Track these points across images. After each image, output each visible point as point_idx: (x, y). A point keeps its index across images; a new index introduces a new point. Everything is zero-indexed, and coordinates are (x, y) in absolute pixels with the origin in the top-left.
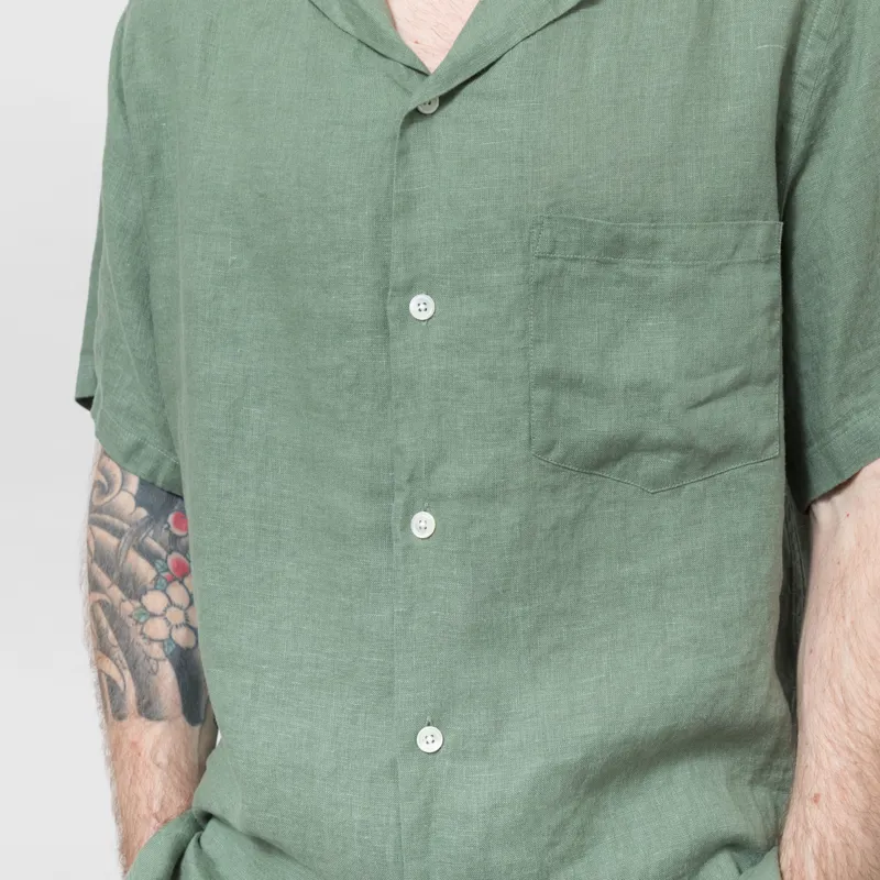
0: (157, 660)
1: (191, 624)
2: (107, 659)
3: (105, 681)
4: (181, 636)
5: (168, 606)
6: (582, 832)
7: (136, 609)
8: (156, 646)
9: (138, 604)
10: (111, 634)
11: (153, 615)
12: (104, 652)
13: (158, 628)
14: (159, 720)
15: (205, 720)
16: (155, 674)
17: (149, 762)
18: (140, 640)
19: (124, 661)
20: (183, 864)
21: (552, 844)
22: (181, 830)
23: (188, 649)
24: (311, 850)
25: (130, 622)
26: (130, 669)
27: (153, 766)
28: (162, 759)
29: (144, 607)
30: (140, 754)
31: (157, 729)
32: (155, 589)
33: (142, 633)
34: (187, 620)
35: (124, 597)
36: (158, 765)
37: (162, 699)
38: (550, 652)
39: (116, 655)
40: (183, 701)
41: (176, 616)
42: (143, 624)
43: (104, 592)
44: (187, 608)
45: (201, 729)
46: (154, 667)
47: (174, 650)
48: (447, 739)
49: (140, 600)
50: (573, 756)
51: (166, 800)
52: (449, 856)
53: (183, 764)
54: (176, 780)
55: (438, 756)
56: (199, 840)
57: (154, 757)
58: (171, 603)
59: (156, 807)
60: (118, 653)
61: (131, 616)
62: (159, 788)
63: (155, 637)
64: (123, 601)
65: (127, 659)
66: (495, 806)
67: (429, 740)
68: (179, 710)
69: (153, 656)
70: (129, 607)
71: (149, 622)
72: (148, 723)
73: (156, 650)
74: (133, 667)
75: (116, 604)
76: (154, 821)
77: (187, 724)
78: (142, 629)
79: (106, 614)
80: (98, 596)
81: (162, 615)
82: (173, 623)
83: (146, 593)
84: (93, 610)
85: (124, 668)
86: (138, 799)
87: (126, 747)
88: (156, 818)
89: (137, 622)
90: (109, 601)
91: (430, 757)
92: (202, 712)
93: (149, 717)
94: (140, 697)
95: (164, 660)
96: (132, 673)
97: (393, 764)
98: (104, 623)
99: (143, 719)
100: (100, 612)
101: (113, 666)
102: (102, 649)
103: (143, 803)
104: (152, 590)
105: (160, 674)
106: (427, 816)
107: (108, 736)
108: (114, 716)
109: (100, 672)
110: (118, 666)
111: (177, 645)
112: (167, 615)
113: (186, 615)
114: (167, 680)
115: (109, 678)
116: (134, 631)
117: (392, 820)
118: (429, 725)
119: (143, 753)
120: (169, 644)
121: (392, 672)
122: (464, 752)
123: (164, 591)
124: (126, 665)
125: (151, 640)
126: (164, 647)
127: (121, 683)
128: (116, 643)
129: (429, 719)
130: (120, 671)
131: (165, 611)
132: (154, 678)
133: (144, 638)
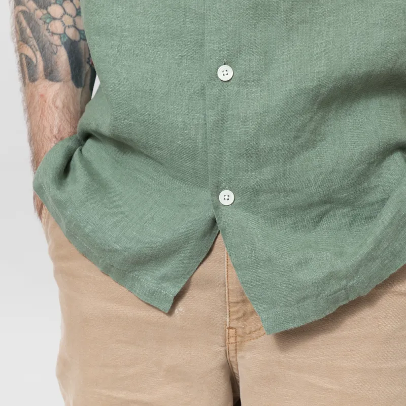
0: (57, 46)
1: (77, 27)
2: (25, 45)
3: (24, 59)
4: (71, 33)
5: (64, 14)
6: (314, 132)
7: (44, 15)
8: (56, 37)
9: (45, 12)
10: (28, 31)
11: (54, 19)
12: (24, 42)
13: (57, 27)
14: (57, 81)
15: (85, 85)
16: (55, 54)
17: (51, 105)
18: (47, 33)
19: (37, 46)
20: (72, 163)
21: (296, 137)
22: (70, 144)
23: (75, 41)
24: (152, 142)
25: (41, 22)
26: (40, 51)
27: (54, 109)
28: (59, 103)
29: (49, 13)
30: (45, 102)
31: (56, 86)
32: (56, 3)
33: (47, 29)
34: (75, 24)
35: (37, 8)
36: (57, 108)
37: (60, 69)
38: (298, 24)
39: (31, 43)
40: (72, 71)
41: (68, 21)
42: (48, 23)
43: (24, 5)
44: (75, 17)
45: (82, 91)
46: (55, 50)
47: (67, 40)
48: (235, 73)
49: (47, 9)
50: (311, 84)
51: (62, 127)
52: (235, 142)
53: (72, 108)
54: (67, 117)
55: (229, 83)
56: (81, 150)
57: (54, 103)
58: (65, 13)
59: (55, 131)
60: (33, 42)
61: (41, 19)
62: (57, 121)
63: (55, 32)
64: (36, 10)
65: (38, 45)
66: (264, 112)
67: (225, 73)
68: (70, 77)
69: (54, 43)
70: (39, 13)
71: (52, 22)
72: (51, 83)
73: (56, 40)
74: (42, 50)
75: (32, 12)
76: (54, 139)
77: (74, 86)
78: (48, 26)
79: (25, 19)
80: (21, 8)
81: (59, 19)
82: (66, 24)
83: (50, 5)
84: (17, 17)
85: (37, 50)
86: (44, 127)
87: (37, 98)
88: (56, 138)
89: (45, 22)
90: (28, 10)
91: (225, 84)
92: (83, 81)
93: (52, 80)
94: (46, 68)
95: (61, 46)
96: (41, 53)
97: (203, 88)
98: (24, 24)
99: (47, 81)
100: (22, 18)
101: (30, 49)
102: (22, 39)
103: (48, 130)
104: (54, 3)
105: (58, 54)
106: (222, 119)
107: (25, 93)
108: (30, 80)
109: (21, 55)
110: (32, 49)
111: (69, 38)
112: (63, 19)
113: (74, 21)
114: (62, 58)
115: (27, 57)
116: (43, 27)
117: (201, 122)
118: (225, 64)
119: (47, 101)
120: (64, 37)
121: (203, 33)
122: (246, 81)
123: (61, 5)
124: (38, 48)
125: (53, 34)
126: (61, 38)
127: (34, 60)
128: (31, 35)
129: (225, 60)
130: (34, 52)
131: (62, 17)
132: (55, 56)
133: (49, 32)
